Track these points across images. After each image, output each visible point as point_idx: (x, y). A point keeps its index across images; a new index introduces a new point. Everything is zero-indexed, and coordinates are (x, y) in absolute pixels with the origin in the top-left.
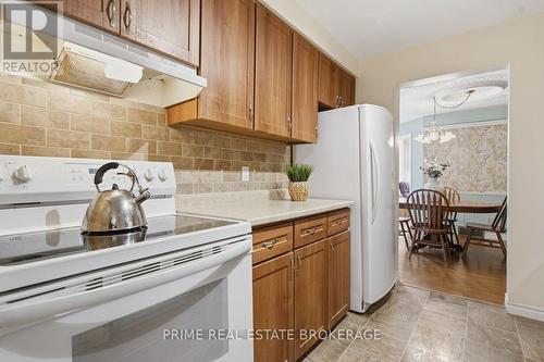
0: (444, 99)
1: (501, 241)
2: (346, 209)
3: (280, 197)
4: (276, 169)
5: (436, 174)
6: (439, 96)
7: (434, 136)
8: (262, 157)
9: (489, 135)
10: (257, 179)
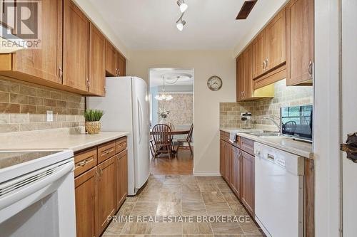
0: (168, 78)
1: (190, 146)
2: (125, 137)
3: (78, 132)
4: (74, 113)
5: (165, 116)
6: (166, 77)
7: (163, 97)
8: (64, 104)
9: (184, 99)
10: (59, 120)
